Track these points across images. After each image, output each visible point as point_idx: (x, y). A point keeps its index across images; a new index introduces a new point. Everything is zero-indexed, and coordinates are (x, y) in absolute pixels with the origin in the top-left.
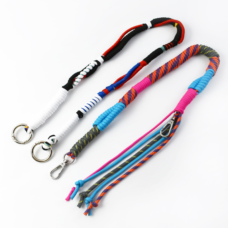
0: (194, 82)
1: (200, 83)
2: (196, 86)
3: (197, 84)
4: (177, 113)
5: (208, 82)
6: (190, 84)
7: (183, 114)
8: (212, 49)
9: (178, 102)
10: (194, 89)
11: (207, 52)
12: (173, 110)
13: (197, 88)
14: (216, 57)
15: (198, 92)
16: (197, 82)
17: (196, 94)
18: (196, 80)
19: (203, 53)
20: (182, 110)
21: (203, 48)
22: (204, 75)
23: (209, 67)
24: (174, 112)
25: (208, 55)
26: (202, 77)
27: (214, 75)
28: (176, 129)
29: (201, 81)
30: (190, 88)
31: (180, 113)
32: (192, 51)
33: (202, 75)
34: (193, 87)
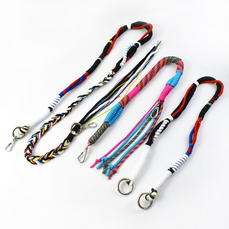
0: (169, 80)
1: (174, 81)
2: (171, 83)
3: (172, 82)
4: (160, 101)
5: (179, 79)
6: (167, 82)
7: (164, 101)
8: (175, 57)
9: (160, 94)
10: (170, 85)
11: (173, 60)
12: (157, 99)
13: (172, 84)
14: (180, 61)
15: (173, 87)
16: (171, 80)
17: (172, 89)
18: (171, 79)
19: (170, 62)
20: (163, 99)
21: (169, 58)
22: (176, 75)
23: (178, 69)
24: (158, 101)
25: (174, 62)
26: (174, 77)
27: (182, 74)
28: (161, 112)
29: (174, 79)
30: (167, 85)
31: (162, 101)
32: (162, 62)
33: (174, 75)
34: (169, 84)
